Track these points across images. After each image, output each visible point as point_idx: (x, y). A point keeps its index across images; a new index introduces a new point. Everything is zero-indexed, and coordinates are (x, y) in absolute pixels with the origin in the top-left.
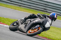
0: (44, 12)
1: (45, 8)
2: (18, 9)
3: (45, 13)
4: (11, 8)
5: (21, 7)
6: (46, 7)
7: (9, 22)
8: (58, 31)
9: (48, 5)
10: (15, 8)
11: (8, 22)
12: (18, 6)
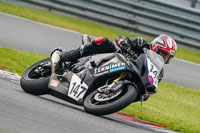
0: (127, 31)
1: (130, 17)
2: (44, 18)
3: (132, 33)
4: (21, 16)
5: (53, 11)
6: (135, 14)
7: (13, 59)
8: (173, 94)
9: (142, 9)
10: (32, 15)
11: (8, 60)
12: (43, 9)
